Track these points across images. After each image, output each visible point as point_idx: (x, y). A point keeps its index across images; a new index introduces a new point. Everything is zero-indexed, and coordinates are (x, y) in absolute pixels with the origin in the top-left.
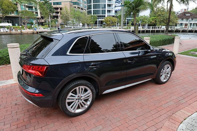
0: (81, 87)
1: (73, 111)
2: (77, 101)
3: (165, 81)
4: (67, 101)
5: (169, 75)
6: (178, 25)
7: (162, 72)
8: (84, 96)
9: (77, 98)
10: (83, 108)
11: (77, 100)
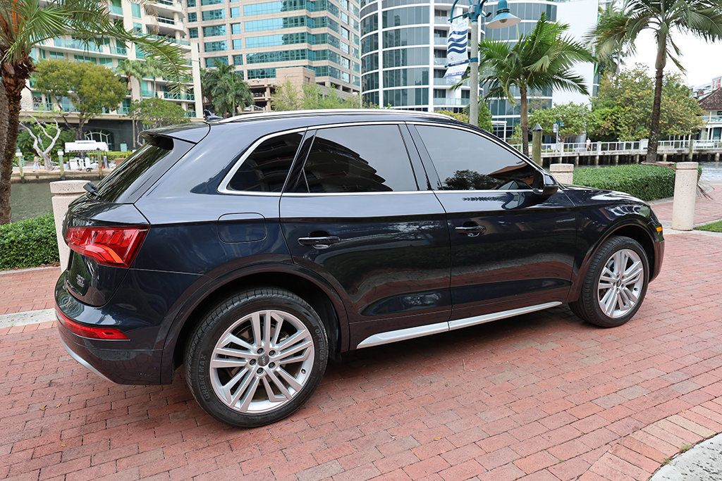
0: (269, 314)
1: (238, 406)
2: (255, 367)
3: (619, 314)
4: (215, 363)
5: (636, 294)
6: (703, 133)
7: (602, 277)
8: (280, 350)
9: (253, 354)
10: (277, 397)
11: (253, 361)
